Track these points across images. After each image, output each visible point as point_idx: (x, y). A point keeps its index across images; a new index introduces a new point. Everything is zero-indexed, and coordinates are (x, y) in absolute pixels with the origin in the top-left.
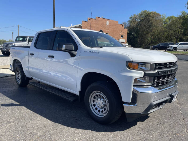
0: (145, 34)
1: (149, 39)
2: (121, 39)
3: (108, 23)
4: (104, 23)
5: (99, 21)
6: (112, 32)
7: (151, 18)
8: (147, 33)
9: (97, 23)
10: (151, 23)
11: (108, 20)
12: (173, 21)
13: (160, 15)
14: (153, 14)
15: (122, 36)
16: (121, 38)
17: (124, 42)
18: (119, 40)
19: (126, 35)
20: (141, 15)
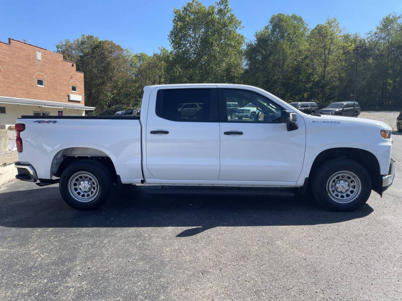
0: (99, 85)
1: (109, 94)
2: (72, 93)
3: (39, 56)
4: (32, 57)
5: (18, 50)
6: (51, 78)
7: (106, 52)
8: (103, 83)
9: (14, 54)
10: (108, 64)
11: (40, 49)
12: (149, 64)
13: (122, 50)
14: (108, 44)
15: (74, 89)
16: (73, 91)
17: (79, 102)
18: (69, 96)
19: (81, 86)
20: (83, 43)
